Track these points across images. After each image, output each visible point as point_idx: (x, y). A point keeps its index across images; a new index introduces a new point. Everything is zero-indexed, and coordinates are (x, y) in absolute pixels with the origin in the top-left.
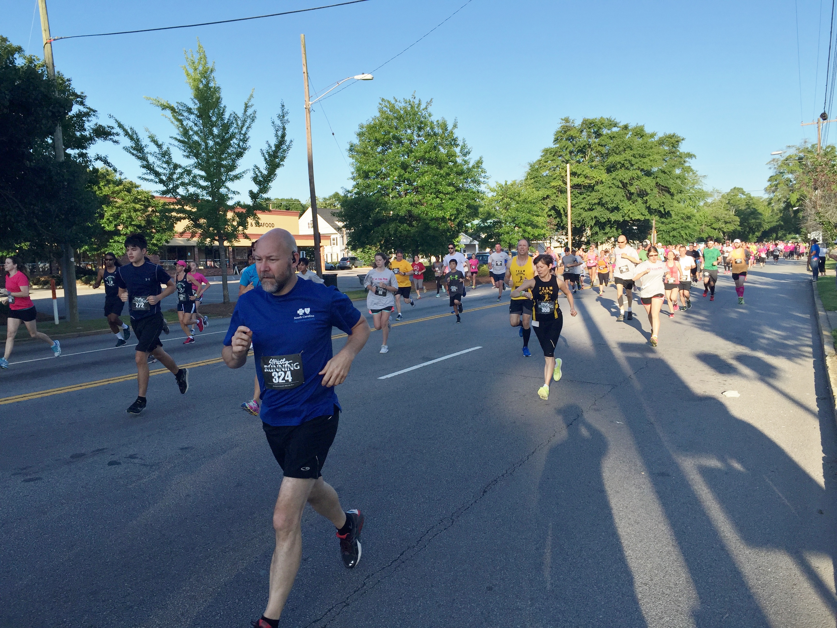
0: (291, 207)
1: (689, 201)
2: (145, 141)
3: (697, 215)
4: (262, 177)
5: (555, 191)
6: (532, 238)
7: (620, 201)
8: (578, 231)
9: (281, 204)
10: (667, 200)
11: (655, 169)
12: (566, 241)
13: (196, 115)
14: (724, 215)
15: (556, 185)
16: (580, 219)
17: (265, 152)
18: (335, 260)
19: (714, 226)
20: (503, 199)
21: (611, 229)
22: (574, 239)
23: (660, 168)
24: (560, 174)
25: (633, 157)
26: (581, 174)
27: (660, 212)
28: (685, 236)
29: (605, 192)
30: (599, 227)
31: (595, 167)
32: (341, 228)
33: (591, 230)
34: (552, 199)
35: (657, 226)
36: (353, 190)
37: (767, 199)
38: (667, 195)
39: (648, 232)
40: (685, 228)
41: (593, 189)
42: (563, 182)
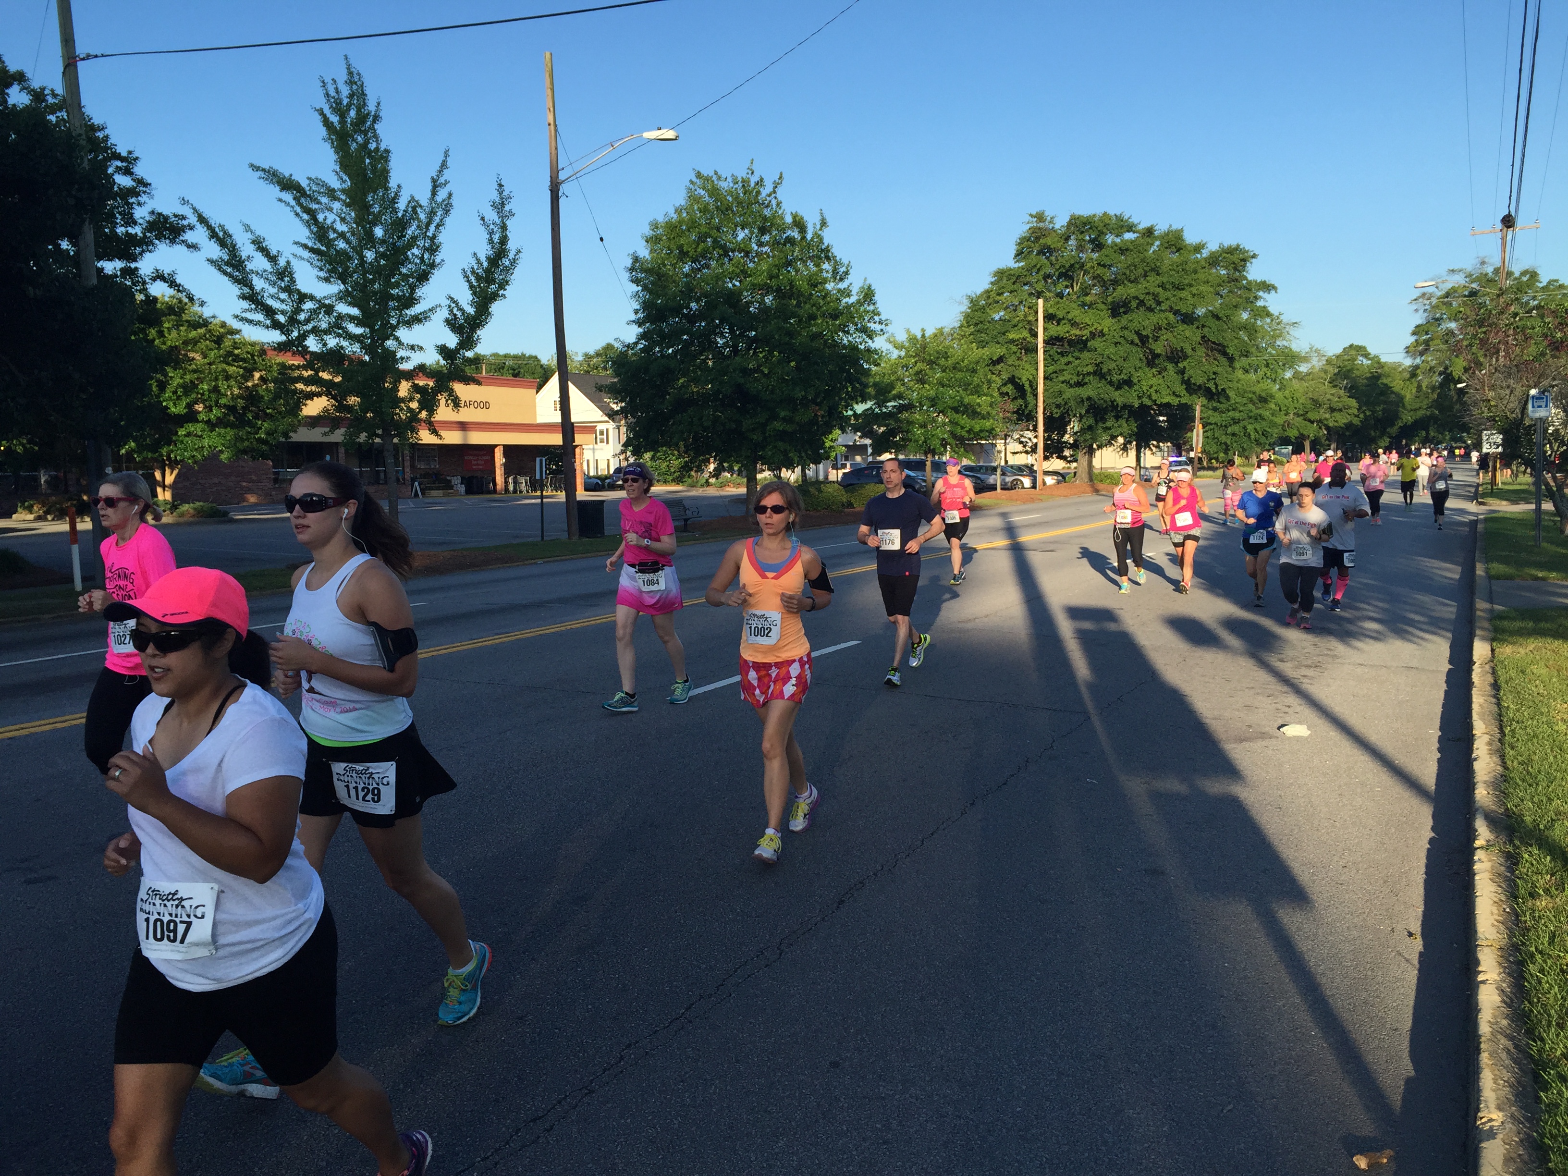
0: (522, 371)
1: (1264, 369)
2: (246, 249)
3: (1279, 396)
4: (465, 320)
5: (1014, 349)
6: (968, 437)
7: (1135, 368)
8: (1056, 424)
9: (505, 363)
10: (1221, 369)
11: (1201, 311)
12: (1035, 441)
13: (344, 201)
14: (1328, 397)
15: (1017, 337)
16: (1060, 400)
17: (469, 273)
18: (603, 471)
19: (1310, 415)
20: (916, 363)
21: (1117, 421)
22: (1049, 438)
23: (1210, 308)
24: (1025, 316)
25: (1160, 289)
26: (1063, 318)
27: (1208, 390)
28: (1253, 436)
29: (1107, 352)
30: (1095, 416)
31: (1090, 306)
32: (616, 413)
33: (1080, 421)
34: (1010, 363)
35: (1206, 415)
36: (636, 343)
37: (1410, 367)
38: (1223, 360)
39: (1188, 426)
40: (1256, 419)
41: (1085, 346)
42: (1030, 333)
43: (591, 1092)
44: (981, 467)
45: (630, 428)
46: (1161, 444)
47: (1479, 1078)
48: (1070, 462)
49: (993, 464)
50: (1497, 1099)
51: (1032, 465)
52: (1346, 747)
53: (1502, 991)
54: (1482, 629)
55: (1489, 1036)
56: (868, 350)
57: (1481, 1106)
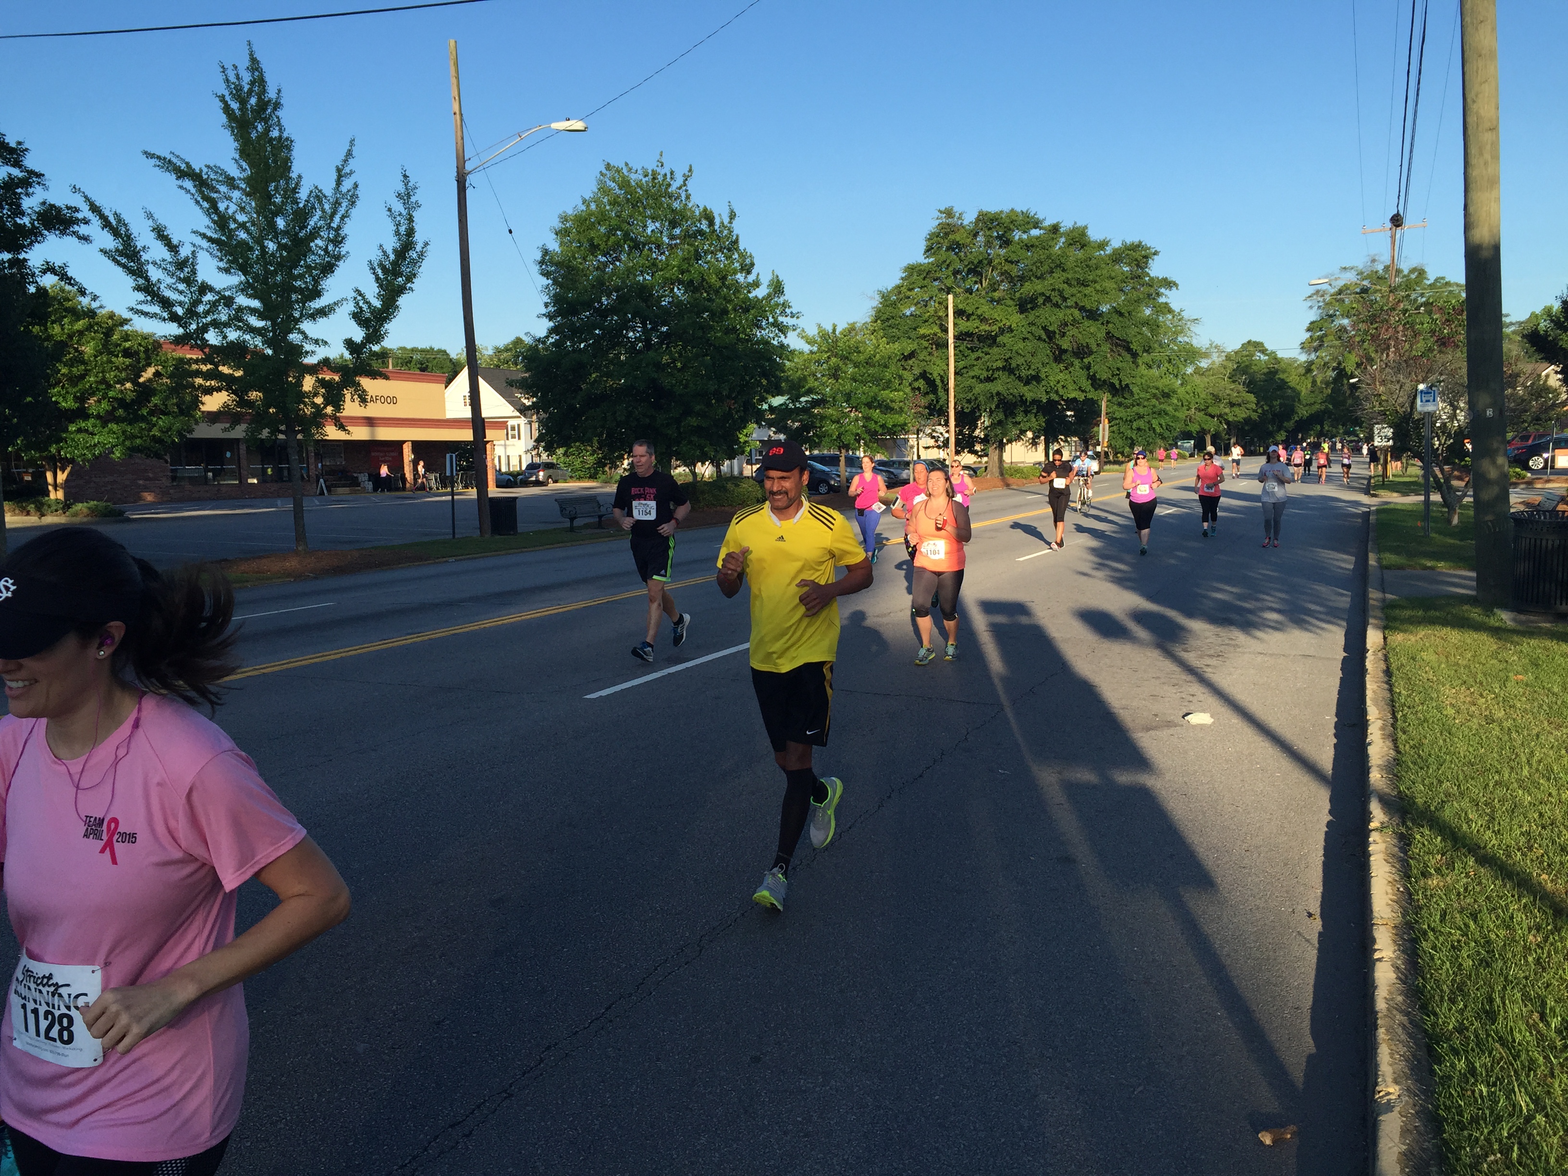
0: (430, 365)
1: (1167, 365)
2: (143, 238)
3: (1181, 391)
4: (372, 313)
5: (925, 344)
6: (882, 431)
7: (1043, 364)
8: (966, 419)
9: (412, 357)
10: (1124, 365)
11: (1104, 308)
12: (946, 435)
13: (244, 190)
14: (1228, 392)
15: (928, 332)
16: (970, 395)
17: (376, 265)
18: (515, 467)
19: (1211, 410)
20: (829, 358)
21: (1026, 416)
22: (960, 433)
23: (1114, 305)
24: (936, 312)
25: (1066, 285)
26: (973, 314)
27: (1113, 385)
28: (1158, 430)
29: (1015, 348)
30: (1005, 411)
31: (999, 302)
32: (528, 408)
33: (990, 416)
34: (921, 358)
35: (1111, 411)
36: (547, 337)
37: (1305, 362)
38: (1128, 357)
39: (1094, 421)
40: (1159, 414)
41: (995, 341)
42: (941, 328)
43: (511, 1096)
44: (894, 462)
45: (540, 421)
46: (1069, 439)
47: (1376, 1053)
48: (981, 456)
49: (905, 459)
50: (1394, 1073)
51: (945, 460)
52: (1248, 733)
53: (1398, 968)
54: (1375, 617)
55: (1385, 1012)
56: (782, 346)
57: (1379, 1080)
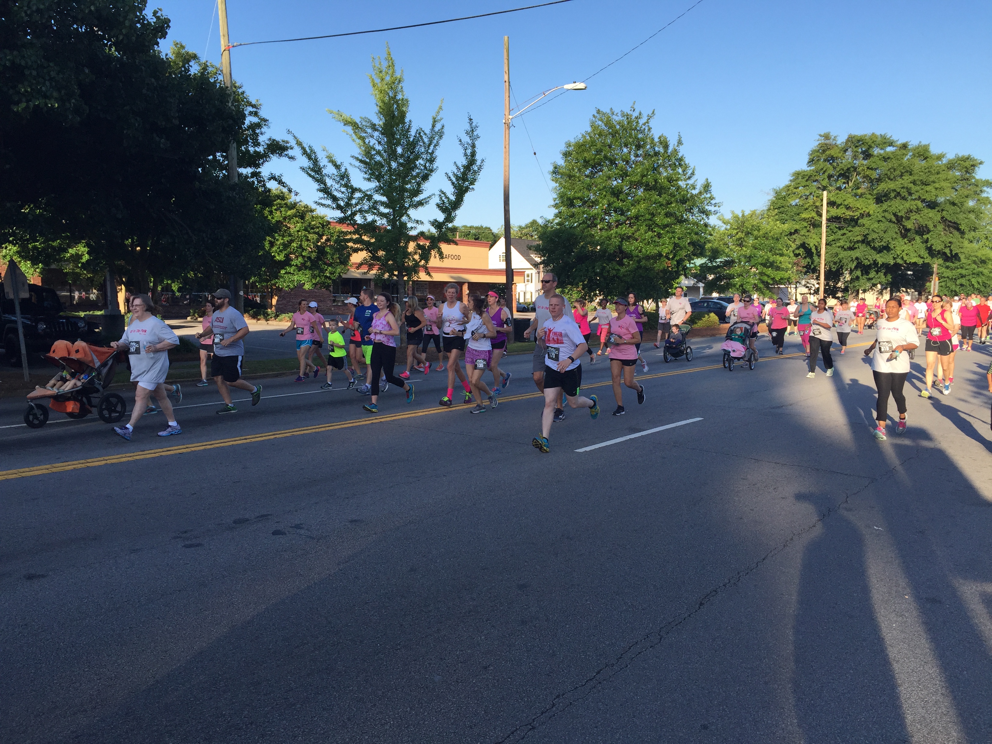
0: (481, 237)
1: (984, 240)
2: (323, 161)
4: (449, 204)
5: (805, 224)
6: (771, 282)
7: (892, 238)
8: (832, 275)
9: (470, 232)
10: (954, 240)
11: (941, 199)
12: (817, 286)
13: (381, 131)
15: (808, 217)
16: (836, 259)
17: (451, 175)
20: (737, 233)
21: (877, 273)
22: (827, 285)
23: (947, 198)
24: (814, 203)
25: (912, 184)
26: (841, 204)
27: (945, 254)
28: (976, 286)
29: (872, 227)
30: (862, 271)
31: (861, 196)
32: (538, 263)
33: (850, 274)
34: (802, 234)
35: (940, 271)
36: (554, 220)
38: (956, 233)
39: (927, 278)
40: (978, 275)
41: (857, 223)
42: (817, 214)
46: (909, 290)
56: (706, 225)
